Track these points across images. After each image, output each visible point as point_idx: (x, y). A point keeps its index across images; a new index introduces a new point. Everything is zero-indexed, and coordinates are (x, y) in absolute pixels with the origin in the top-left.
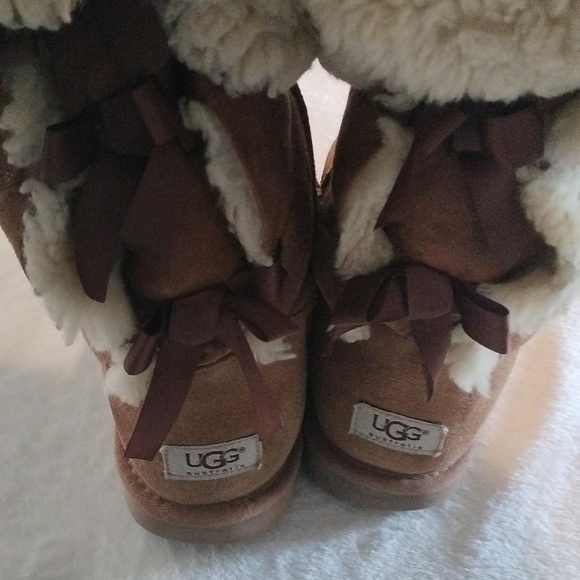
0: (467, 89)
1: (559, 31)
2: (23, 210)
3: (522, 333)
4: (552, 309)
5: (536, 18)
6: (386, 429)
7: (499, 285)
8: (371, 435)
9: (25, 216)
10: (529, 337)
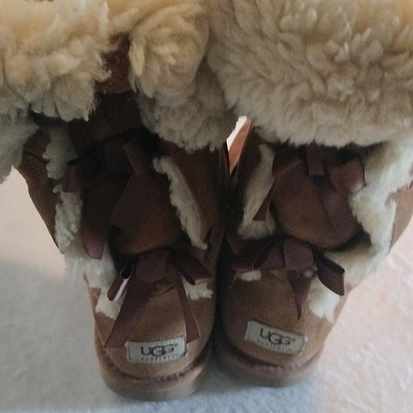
0: (315, 137)
1: (373, 109)
2: (56, 203)
3: (352, 284)
4: (369, 268)
5: (360, 101)
6: (269, 337)
7: (338, 253)
8: (259, 340)
9: (57, 207)
10: (356, 285)
